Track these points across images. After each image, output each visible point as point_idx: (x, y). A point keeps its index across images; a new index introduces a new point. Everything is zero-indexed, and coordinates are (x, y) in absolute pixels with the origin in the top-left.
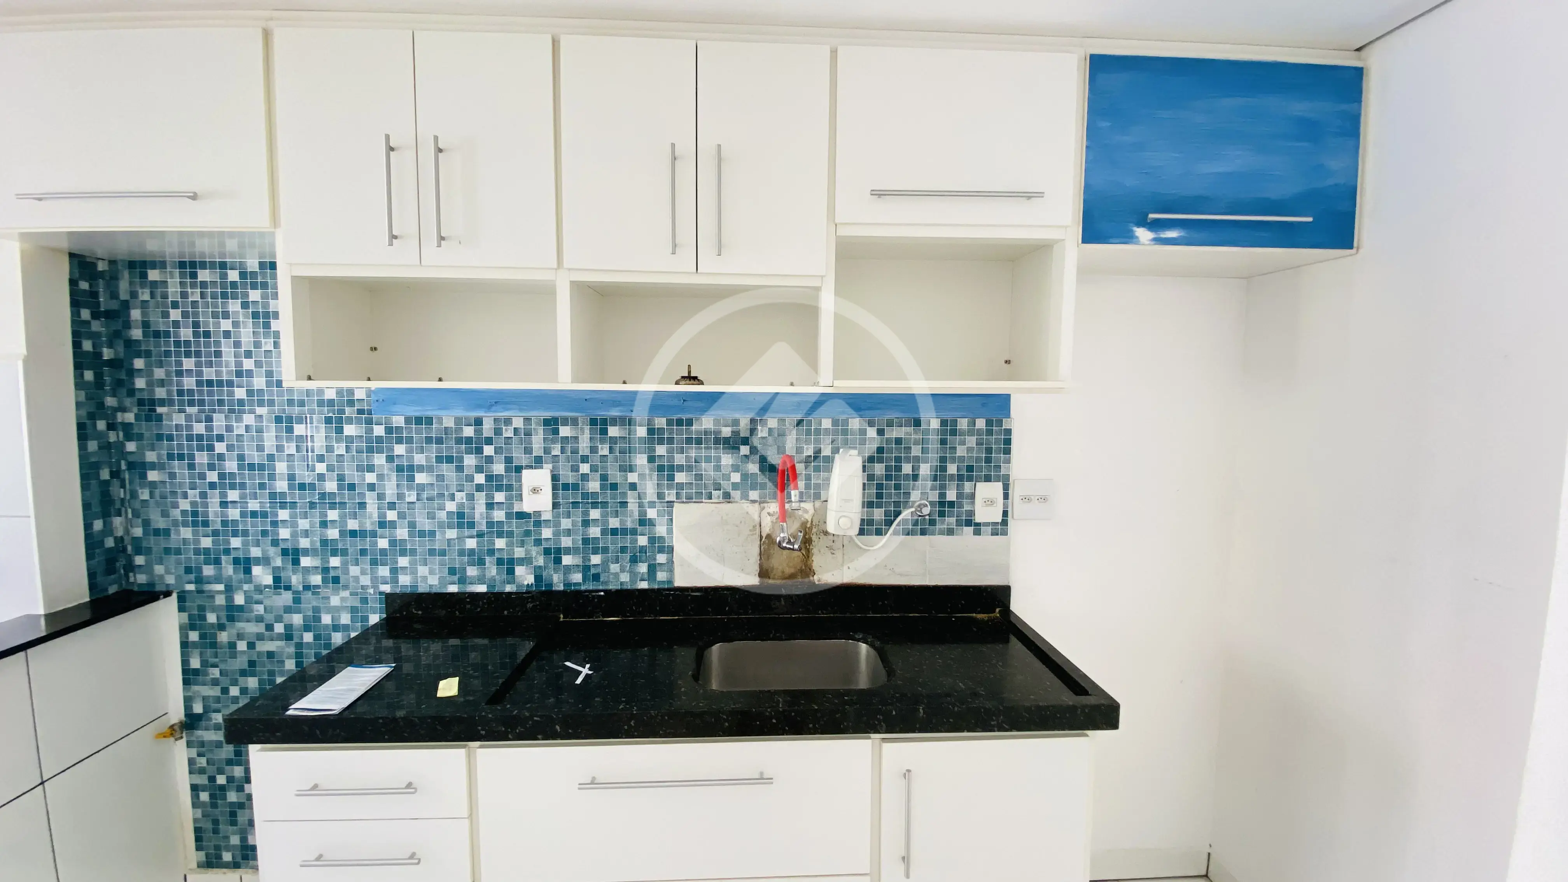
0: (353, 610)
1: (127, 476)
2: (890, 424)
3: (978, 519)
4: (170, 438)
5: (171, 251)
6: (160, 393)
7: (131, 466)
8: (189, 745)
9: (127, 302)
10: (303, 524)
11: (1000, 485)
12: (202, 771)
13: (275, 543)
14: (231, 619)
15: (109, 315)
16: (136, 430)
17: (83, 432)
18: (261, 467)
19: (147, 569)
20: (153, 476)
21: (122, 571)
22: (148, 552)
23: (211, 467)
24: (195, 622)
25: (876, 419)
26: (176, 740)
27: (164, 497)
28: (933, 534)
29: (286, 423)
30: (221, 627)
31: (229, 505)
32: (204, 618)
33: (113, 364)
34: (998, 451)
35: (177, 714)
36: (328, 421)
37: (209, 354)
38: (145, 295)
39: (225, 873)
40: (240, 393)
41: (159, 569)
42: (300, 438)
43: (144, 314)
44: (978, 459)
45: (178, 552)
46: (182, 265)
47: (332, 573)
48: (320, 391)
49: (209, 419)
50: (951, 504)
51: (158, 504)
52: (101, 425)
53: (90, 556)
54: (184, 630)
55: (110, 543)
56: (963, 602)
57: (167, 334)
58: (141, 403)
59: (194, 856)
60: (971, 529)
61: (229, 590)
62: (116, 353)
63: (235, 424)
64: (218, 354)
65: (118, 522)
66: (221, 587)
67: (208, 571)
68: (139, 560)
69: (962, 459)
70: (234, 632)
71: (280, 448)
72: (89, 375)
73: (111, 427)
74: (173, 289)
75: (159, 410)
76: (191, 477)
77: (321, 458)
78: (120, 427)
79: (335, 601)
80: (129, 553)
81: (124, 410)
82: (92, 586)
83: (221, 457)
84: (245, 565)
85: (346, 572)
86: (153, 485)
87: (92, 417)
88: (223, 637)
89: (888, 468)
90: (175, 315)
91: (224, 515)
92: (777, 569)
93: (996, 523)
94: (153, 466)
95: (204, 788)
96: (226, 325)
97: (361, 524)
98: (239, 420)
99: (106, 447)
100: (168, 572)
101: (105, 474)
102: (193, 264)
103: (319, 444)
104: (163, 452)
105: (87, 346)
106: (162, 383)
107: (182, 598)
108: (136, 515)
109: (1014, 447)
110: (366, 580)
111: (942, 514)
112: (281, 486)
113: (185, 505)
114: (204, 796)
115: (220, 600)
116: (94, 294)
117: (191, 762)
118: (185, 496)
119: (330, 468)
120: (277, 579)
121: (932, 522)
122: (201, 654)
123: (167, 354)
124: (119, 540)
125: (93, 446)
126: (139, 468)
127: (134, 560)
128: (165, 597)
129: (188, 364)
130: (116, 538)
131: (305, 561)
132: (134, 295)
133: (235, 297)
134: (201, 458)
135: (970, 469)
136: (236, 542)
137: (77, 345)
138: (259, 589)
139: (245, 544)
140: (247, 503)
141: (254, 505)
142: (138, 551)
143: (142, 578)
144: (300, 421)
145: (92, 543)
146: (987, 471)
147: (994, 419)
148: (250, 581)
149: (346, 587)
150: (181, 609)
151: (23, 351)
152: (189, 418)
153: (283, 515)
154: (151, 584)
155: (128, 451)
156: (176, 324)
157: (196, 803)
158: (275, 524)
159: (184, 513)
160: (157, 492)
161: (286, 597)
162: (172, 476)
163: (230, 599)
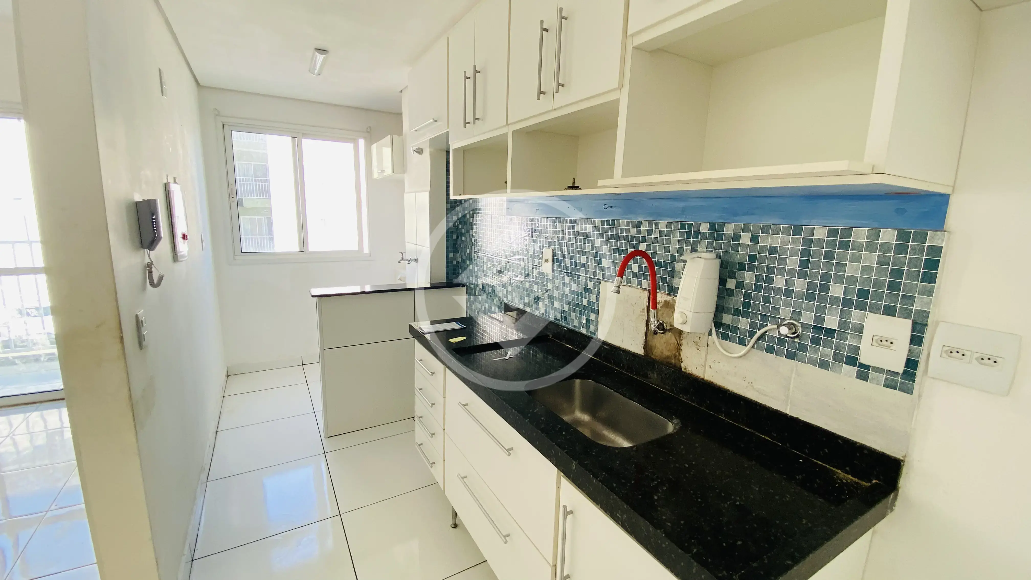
2: (766, 230)
3: (864, 359)
7: (460, 234)
11: (907, 324)
20: (463, 239)
21: (457, 274)
22: (462, 268)
25: (752, 224)
28: (802, 360)
34: (913, 276)
44: (877, 284)
47: (494, 289)
50: (830, 332)
53: (447, 266)
55: (455, 263)
56: (826, 450)
60: (854, 370)
68: (460, 271)
69: (852, 280)
80: (459, 268)
82: (447, 277)
86: (463, 242)
89: (758, 279)
92: (658, 348)
93: (897, 374)
104: (465, 229)
107: (467, 289)
109: (943, 273)
111: (816, 341)
115: (473, 292)
121: (803, 348)
127: (458, 271)
128: (462, 286)
130: (457, 261)
134: (471, 232)
135: (863, 294)
138: (480, 290)
145: (448, 262)
146: (889, 301)
147: (912, 231)
149: (497, 296)
154: (461, 282)
155: (459, 228)
160: (464, 245)
161: (485, 296)
162: (466, 239)
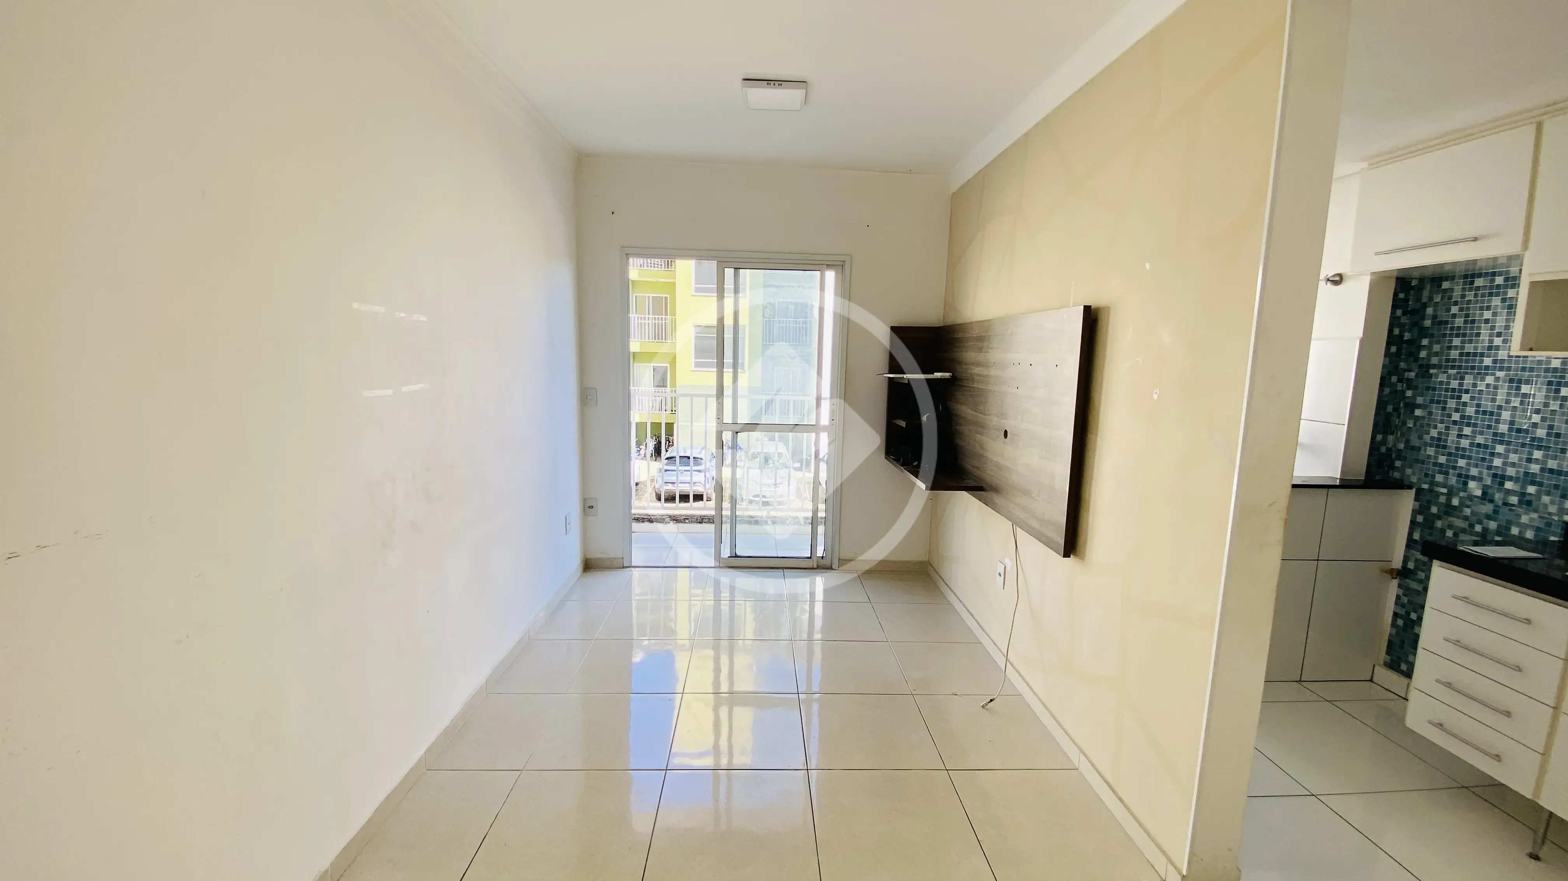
0: (1538, 529)
1: (1402, 411)
4: (1434, 389)
5: (1460, 270)
6: (1435, 360)
7: (1407, 405)
8: (1400, 586)
9: (1425, 303)
10: (1513, 458)
12: (1403, 606)
13: (1489, 468)
14: (1447, 514)
15: (1413, 312)
16: (1414, 383)
17: (1384, 382)
18: (1492, 413)
19: (1402, 470)
20: (1418, 412)
21: (1386, 469)
22: (1405, 459)
23: (1457, 410)
24: (1422, 509)
26: (1393, 578)
27: (1422, 426)
29: (1515, 383)
30: (1439, 517)
31: (1463, 437)
32: (1429, 509)
33: (1410, 342)
35: (1397, 563)
36: (1550, 383)
37: (1471, 335)
38: (1437, 298)
39: (1399, 676)
40: (1488, 361)
41: (1409, 471)
42: (1525, 395)
43: (1435, 311)
45: (1423, 462)
46: (1466, 277)
47: (1527, 498)
48: (1549, 360)
49: (1462, 378)
51: (1417, 431)
52: (1394, 379)
53: (1371, 454)
54: (1415, 513)
55: (1383, 450)
57: (1447, 322)
58: (1421, 366)
59: (1383, 656)
61: (1450, 494)
62: (1412, 336)
63: (1479, 383)
64: (1478, 335)
65: (1391, 438)
66: (1445, 491)
67: (1439, 478)
68: (1398, 464)
70: (1447, 523)
71: (1508, 402)
72: (1393, 349)
73: (1400, 380)
74: (1457, 294)
75: (1432, 371)
76: (1443, 415)
77: (1537, 412)
78: (1405, 381)
79: (1524, 519)
80: (1393, 458)
81: (1410, 371)
82: (1368, 472)
83: (1465, 404)
84: (1464, 478)
85: (1539, 499)
86: (1417, 418)
87: (1390, 374)
88: (1439, 524)
90: (1454, 310)
91: (1458, 443)
94: (1419, 406)
95: (1401, 617)
96: (1487, 315)
97: (1559, 465)
98: (1483, 379)
99: (1395, 392)
100: (1414, 474)
101: (1390, 408)
102: (1473, 276)
103: (1539, 400)
104: (1427, 398)
105: (1397, 331)
106: (1436, 354)
107: (1419, 493)
108: (1402, 435)
110: (1553, 509)
112: (1503, 428)
113: (1434, 433)
114: (1400, 622)
115: (1442, 499)
116: (1406, 300)
117: (1398, 597)
118: (1435, 427)
119: (1543, 419)
120: (1484, 493)
122: (1422, 531)
123: (1445, 335)
124: (1389, 450)
125: (1387, 391)
126: (1412, 406)
127: (1395, 463)
128: (1408, 489)
129: (1456, 342)
130: (1387, 448)
131: (1509, 485)
132: (1431, 298)
133: (1497, 295)
134: (1452, 404)
136: (1462, 463)
137: (1390, 331)
138: (1471, 498)
139: (1468, 464)
140: (1476, 437)
141: (1479, 439)
142: (1399, 458)
143: (1397, 475)
144: (1527, 382)
145: (1374, 447)
148: (1465, 491)
149: (1535, 511)
150: (1416, 499)
151: (1361, 335)
152: (1449, 377)
153: (1500, 449)
154: (1402, 480)
155: (1407, 396)
156: (1454, 316)
157: (1394, 624)
158: (1492, 454)
159: (1432, 438)
160: (1418, 424)
161: (1488, 508)
162: (1430, 413)
163: (1449, 500)
